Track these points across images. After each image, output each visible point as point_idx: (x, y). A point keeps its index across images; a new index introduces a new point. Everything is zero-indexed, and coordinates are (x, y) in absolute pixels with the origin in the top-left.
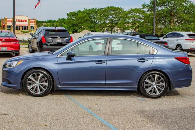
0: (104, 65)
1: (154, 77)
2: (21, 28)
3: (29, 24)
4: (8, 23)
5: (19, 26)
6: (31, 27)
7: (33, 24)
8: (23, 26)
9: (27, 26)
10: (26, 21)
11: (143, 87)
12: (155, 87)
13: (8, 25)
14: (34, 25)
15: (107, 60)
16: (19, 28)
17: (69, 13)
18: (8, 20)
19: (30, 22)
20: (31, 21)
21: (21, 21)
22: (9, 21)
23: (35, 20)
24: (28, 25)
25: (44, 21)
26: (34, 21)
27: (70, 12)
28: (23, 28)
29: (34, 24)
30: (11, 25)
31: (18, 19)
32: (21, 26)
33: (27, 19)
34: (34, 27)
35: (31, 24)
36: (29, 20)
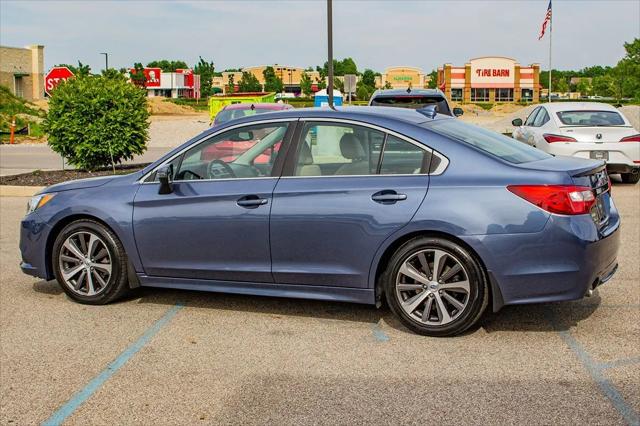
0: (262, 210)
1: (430, 258)
2: (492, 94)
3: (517, 83)
4: (453, 81)
5: (487, 89)
6: (524, 91)
7: (528, 83)
8: (497, 90)
9: (512, 90)
10: (506, 73)
11: (393, 295)
12: (437, 294)
13: (453, 86)
14: (532, 86)
15: (272, 195)
16: (488, 95)
17: (631, 42)
18: (453, 71)
19: (519, 76)
20: (522, 71)
21: (492, 73)
22: (457, 76)
23: (535, 68)
24: (513, 86)
25: (577, 71)
26: (531, 71)
27: (636, 40)
28: (497, 96)
29: (532, 81)
30: (463, 86)
31: (483, 68)
32: (492, 89)
33: (510, 66)
34: (531, 92)
35: (521, 81)
36: (517, 69)
